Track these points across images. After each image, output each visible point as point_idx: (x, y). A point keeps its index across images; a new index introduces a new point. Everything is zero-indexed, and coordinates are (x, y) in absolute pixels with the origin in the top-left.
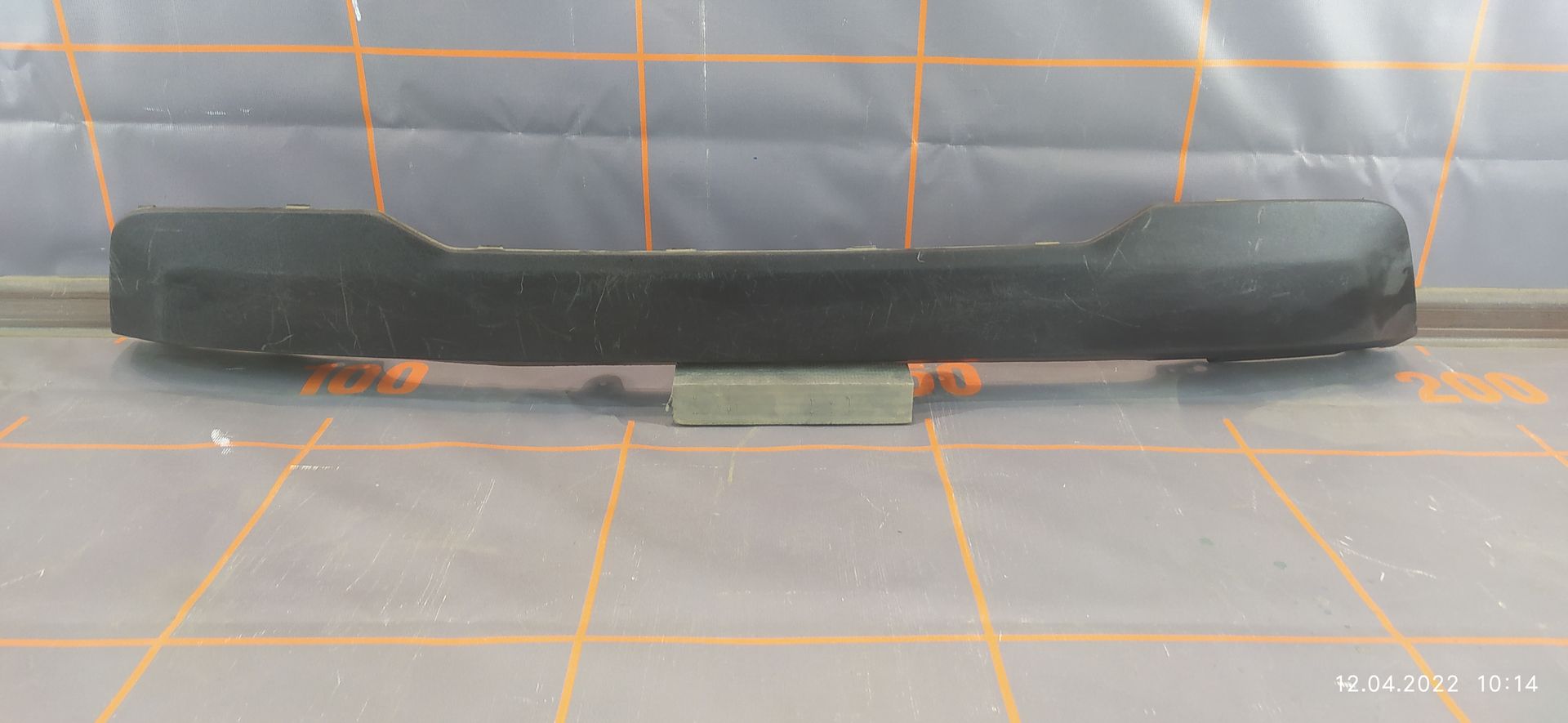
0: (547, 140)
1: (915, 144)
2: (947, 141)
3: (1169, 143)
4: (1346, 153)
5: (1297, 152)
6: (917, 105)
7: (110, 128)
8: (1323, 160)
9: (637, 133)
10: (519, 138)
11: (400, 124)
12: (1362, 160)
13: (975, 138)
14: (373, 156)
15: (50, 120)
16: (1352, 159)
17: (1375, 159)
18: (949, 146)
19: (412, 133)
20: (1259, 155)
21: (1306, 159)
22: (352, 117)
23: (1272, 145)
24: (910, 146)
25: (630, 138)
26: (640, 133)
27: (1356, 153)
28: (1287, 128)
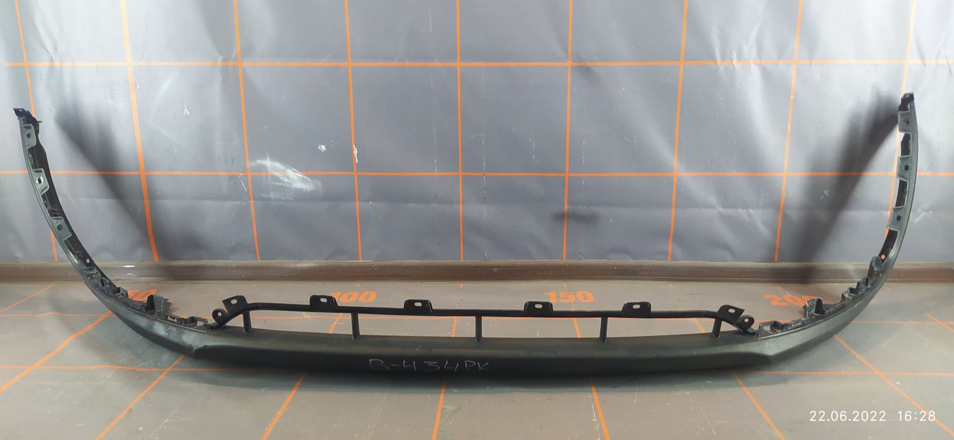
0: (423, 206)
1: (566, 206)
3: (668, 205)
4: (737, 208)
5: (718, 208)
6: (566, 192)
7: (258, 203)
8: (729, 211)
10: (413, 205)
11: (368, 200)
12: (745, 211)
13: (589, 204)
14: (358, 212)
15: (238, 201)
16: (740, 210)
17: (750, 210)
18: (579, 206)
19: (373, 203)
20: (703, 209)
21: (722, 210)
22: (350, 198)
23: (708, 206)
26: (459, 203)
27: (742, 209)
28: (712, 199)
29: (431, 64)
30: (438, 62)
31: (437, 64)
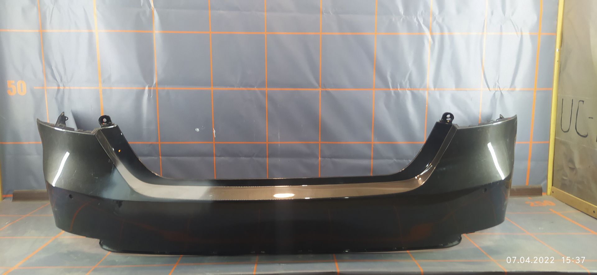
0: (249, 158)
2: (326, 158)
3: (370, 158)
6: (320, 151)
7: (164, 158)
8: (399, 161)
9: (266, 157)
10: (243, 158)
11: (220, 156)
12: (407, 161)
13: (331, 157)
14: (215, 163)
16: (405, 160)
19: (223, 158)
20: (386, 160)
21: (395, 160)
22: (211, 155)
23: (388, 158)
24: (319, 158)
25: (265, 158)
28: (391, 155)
29: (253, 89)
30: (257, 88)
31: (255, 89)
